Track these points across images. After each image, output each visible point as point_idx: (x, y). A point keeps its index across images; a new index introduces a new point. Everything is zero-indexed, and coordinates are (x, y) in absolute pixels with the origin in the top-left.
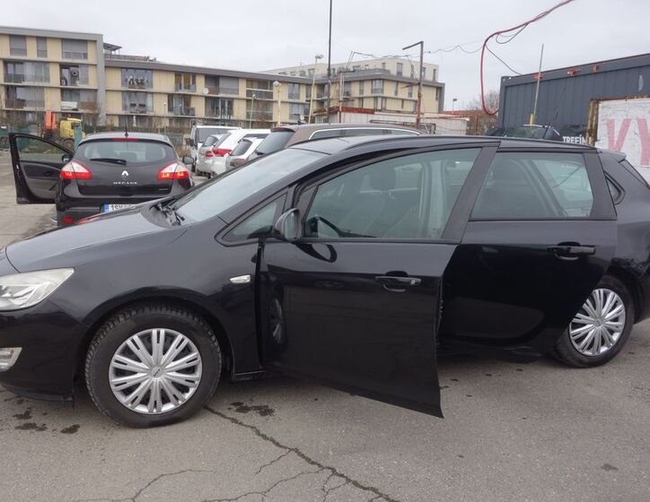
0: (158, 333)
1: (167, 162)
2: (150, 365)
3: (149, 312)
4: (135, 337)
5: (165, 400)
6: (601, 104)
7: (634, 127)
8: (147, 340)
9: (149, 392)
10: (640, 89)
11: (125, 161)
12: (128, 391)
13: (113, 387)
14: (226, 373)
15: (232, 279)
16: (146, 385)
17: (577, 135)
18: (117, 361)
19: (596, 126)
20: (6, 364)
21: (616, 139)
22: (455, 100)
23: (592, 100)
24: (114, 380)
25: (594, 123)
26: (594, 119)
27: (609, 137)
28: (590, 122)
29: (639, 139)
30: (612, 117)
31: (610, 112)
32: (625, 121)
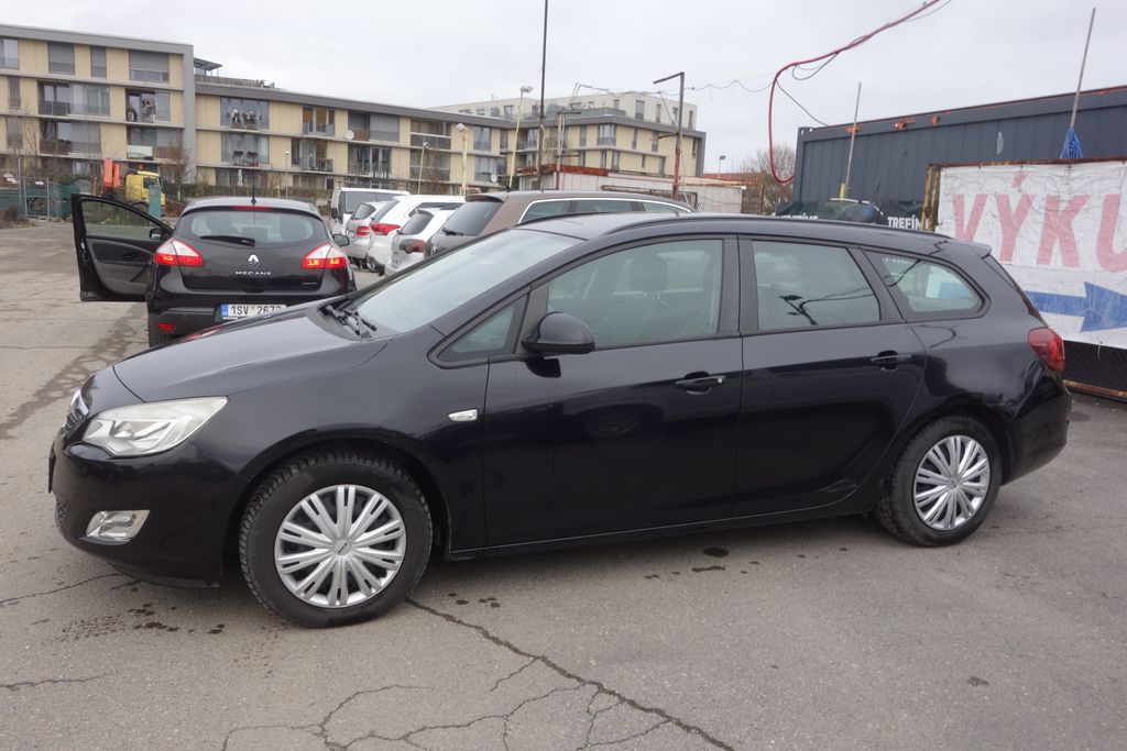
0: (346, 492)
1: (315, 243)
2: (334, 537)
3: (333, 462)
4: (314, 497)
5: (353, 587)
6: (943, 173)
7: (991, 206)
8: (330, 501)
9: (331, 575)
10: (999, 151)
11: (253, 241)
12: (300, 575)
13: (280, 569)
14: (438, 551)
15: (451, 416)
16: (328, 565)
17: (909, 215)
18: (287, 531)
19: (937, 202)
20: (124, 535)
21: (966, 223)
22: (722, 158)
23: (931, 165)
24: (281, 558)
25: (933, 199)
26: (934, 193)
27: (956, 220)
28: (927, 197)
29: (998, 224)
30: (961, 191)
31: (957, 184)
32: (978, 197)
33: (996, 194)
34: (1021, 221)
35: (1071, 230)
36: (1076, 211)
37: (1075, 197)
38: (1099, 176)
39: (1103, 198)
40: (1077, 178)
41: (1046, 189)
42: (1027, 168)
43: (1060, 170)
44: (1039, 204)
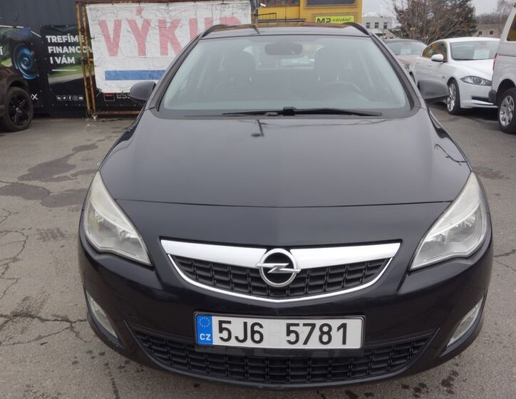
6: (88, 7)
7: (125, 26)
17: (65, 34)
19: (87, 25)
21: (112, 37)
23: (77, 2)
25: (84, 23)
26: (84, 19)
27: (104, 35)
28: (79, 22)
29: (133, 36)
30: (103, 18)
31: (99, 14)
32: (115, 21)
33: (127, 20)
34: (146, 34)
35: (174, 36)
36: (176, 27)
37: (174, 20)
38: (184, 9)
39: (188, 20)
40: (173, 10)
41: (156, 16)
42: (142, 5)
43: (163, 6)
44: (154, 23)
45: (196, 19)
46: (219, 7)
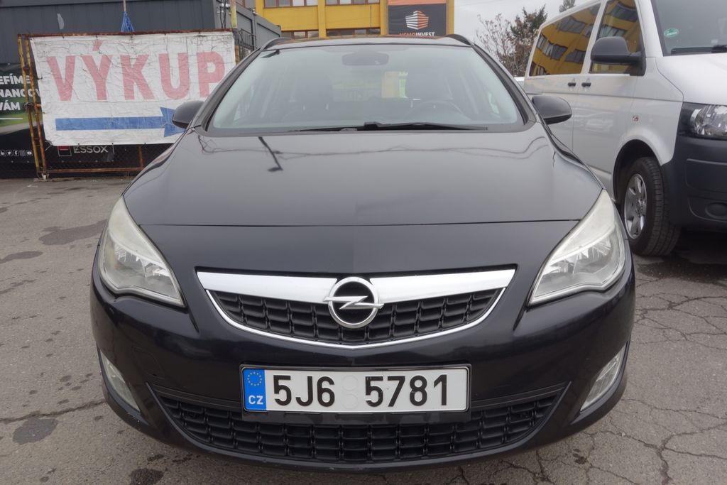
6: (32, 41)
7: (79, 64)
10: (63, 26)
17: (7, 73)
19: (33, 63)
21: (63, 77)
23: (19, 35)
25: (29, 60)
26: (28, 56)
27: (54, 75)
28: (23, 60)
29: (90, 76)
30: (52, 54)
31: (47, 49)
32: (68, 58)
33: (81, 55)
34: (106, 74)
35: (142, 76)
36: (143, 65)
37: (140, 56)
38: (152, 43)
39: (158, 56)
40: (138, 44)
41: (119, 51)
42: (101, 38)
43: (126, 39)
44: (116, 60)
45: (167, 55)
46: (195, 40)
